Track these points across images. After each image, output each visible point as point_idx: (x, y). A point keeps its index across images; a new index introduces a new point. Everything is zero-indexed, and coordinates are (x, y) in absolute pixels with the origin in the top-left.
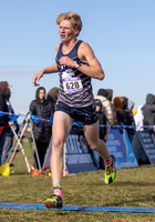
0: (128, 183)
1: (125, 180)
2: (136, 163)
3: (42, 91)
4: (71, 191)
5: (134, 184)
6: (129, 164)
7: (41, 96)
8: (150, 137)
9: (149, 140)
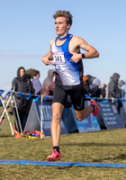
0: (93, 144)
1: (90, 141)
2: (98, 128)
3: (22, 70)
4: (47, 150)
5: (97, 145)
6: (93, 129)
7: (22, 74)
8: (111, 107)
9: (109, 110)
